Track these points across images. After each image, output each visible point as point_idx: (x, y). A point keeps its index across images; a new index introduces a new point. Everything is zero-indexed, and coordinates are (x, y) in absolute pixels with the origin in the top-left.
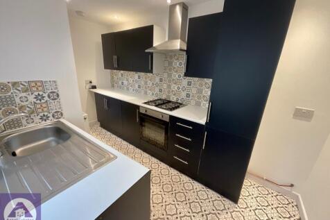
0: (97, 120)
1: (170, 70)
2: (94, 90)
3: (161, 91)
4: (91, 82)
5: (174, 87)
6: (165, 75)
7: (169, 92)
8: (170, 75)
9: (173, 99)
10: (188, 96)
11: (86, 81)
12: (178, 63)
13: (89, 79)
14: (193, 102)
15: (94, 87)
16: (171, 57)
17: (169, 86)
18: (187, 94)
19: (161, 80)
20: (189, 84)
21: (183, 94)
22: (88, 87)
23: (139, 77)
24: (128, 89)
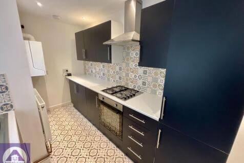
0: (70, 101)
1: (128, 60)
2: (69, 78)
3: (120, 78)
4: (67, 71)
5: (132, 75)
6: (124, 65)
7: (127, 80)
8: (128, 65)
9: (131, 86)
10: (144, 84)
11: (63, 70)
12: (134, 54)
13: (66, 68)
14: (149, 90)
15: (70, 75)
16: (128, 48)
17: (127, 75)
18: (143, 82)
19: (120, 69)
20: (145, 73)
21: (140, 82)
22: (64, 75)
23: (104, 66)
24: (95, 76)
